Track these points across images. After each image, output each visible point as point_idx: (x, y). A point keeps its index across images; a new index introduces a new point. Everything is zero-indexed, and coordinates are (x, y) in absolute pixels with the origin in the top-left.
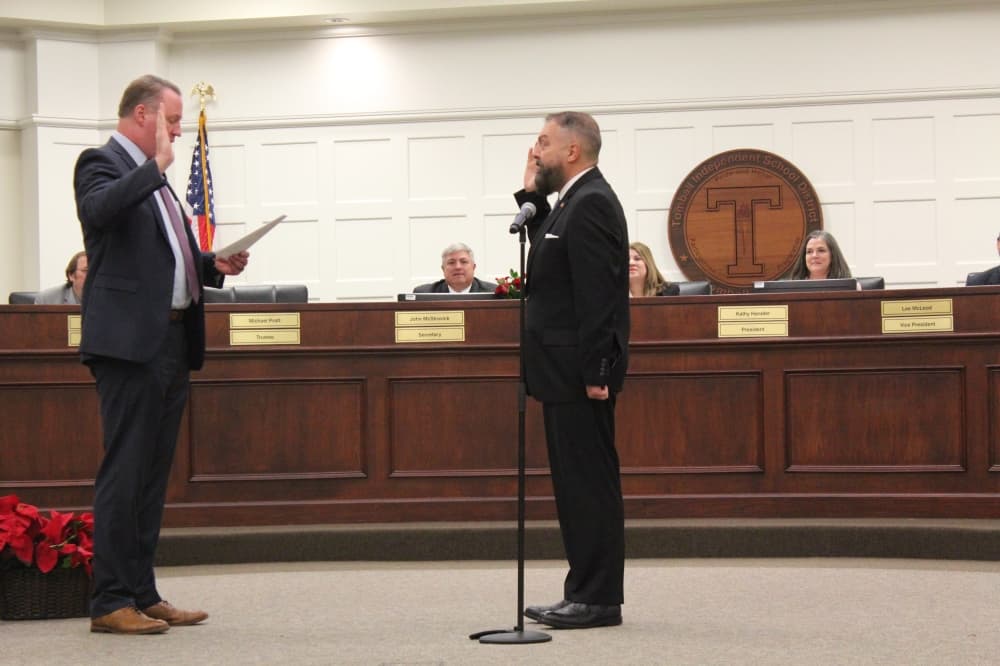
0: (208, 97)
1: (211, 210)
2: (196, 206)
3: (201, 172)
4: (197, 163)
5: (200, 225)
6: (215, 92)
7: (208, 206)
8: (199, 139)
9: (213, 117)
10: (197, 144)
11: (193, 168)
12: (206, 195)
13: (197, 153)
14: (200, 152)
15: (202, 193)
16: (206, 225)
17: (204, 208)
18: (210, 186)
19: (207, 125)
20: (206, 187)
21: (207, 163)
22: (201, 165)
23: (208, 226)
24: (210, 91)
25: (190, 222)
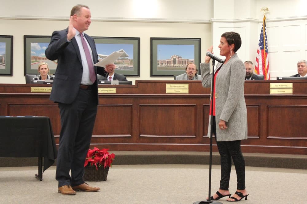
0: (267, 11)
1: (266, 47)
2: (261, 46)
3: (263, 35)
4: (262, 33)
5: (262, 52)
6: (269, 10)
7: (265, 46)
8: (263, 25)
9: (268, 18)
10: (262, 26)
11: (261, 34)
12: (264, 43)
13: (262, 30)
14: (263, 29)
15: (263, 42)
16: (264, 53)
17: (264, 47)
18: (267, 40)
19: (266, 20)
20: (264, 41)
21: (266, 33)
22: (263, 33)
23: (265, 52)
24: (267, 9)
25: (259, 51)
